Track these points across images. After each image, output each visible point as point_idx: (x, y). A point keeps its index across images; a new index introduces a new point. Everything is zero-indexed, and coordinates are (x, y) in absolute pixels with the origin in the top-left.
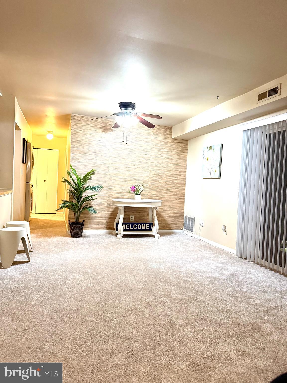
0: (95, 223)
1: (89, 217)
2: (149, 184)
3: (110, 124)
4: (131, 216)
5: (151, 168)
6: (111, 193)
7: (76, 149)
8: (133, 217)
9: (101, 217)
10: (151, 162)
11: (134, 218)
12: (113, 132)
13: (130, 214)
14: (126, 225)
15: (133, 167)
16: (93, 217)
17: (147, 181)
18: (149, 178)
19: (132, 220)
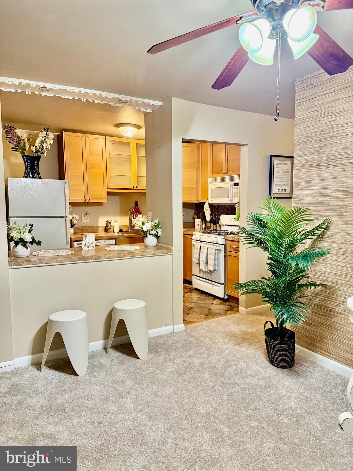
1: (330, 326)
16: (337, 330)
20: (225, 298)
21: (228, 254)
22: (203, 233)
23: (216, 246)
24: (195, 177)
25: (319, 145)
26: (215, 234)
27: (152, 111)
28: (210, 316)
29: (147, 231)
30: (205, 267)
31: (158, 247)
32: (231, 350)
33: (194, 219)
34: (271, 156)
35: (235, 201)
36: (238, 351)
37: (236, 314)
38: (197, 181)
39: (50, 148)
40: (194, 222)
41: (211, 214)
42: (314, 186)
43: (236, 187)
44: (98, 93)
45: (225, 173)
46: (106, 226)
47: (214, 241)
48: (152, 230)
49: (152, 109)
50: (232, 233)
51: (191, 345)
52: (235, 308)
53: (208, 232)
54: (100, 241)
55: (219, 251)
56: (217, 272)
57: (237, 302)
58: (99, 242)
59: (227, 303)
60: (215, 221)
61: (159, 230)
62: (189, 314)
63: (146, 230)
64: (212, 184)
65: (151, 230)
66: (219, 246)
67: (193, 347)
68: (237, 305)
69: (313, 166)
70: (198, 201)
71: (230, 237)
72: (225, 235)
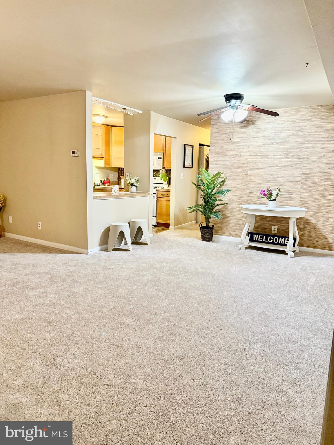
0: (231, 230)
1: (225, 223)
2: (301, 187)
3: (252, 117)
4: (273, 227)
5: (305, 165)
6: (250, 198)
7: (215, 150)
8: (276, 227)
9: (238, 224)
10: (304, 158)
11: (278, 229)
12: (255, 126)
13: (273, 223)
14: (259, 236)
15: (279, 165)
16: (228, 223)
17: (299, 182)
18: (301, 178)
19: (274, 231)
20: (156, 225)
25: (222, 145)
27: (132, 114)
34: (185, 145)
35: (159, 168)
42: (219, 163)
43: (160, 160)
57: (168, 225)
69: (219, 154)
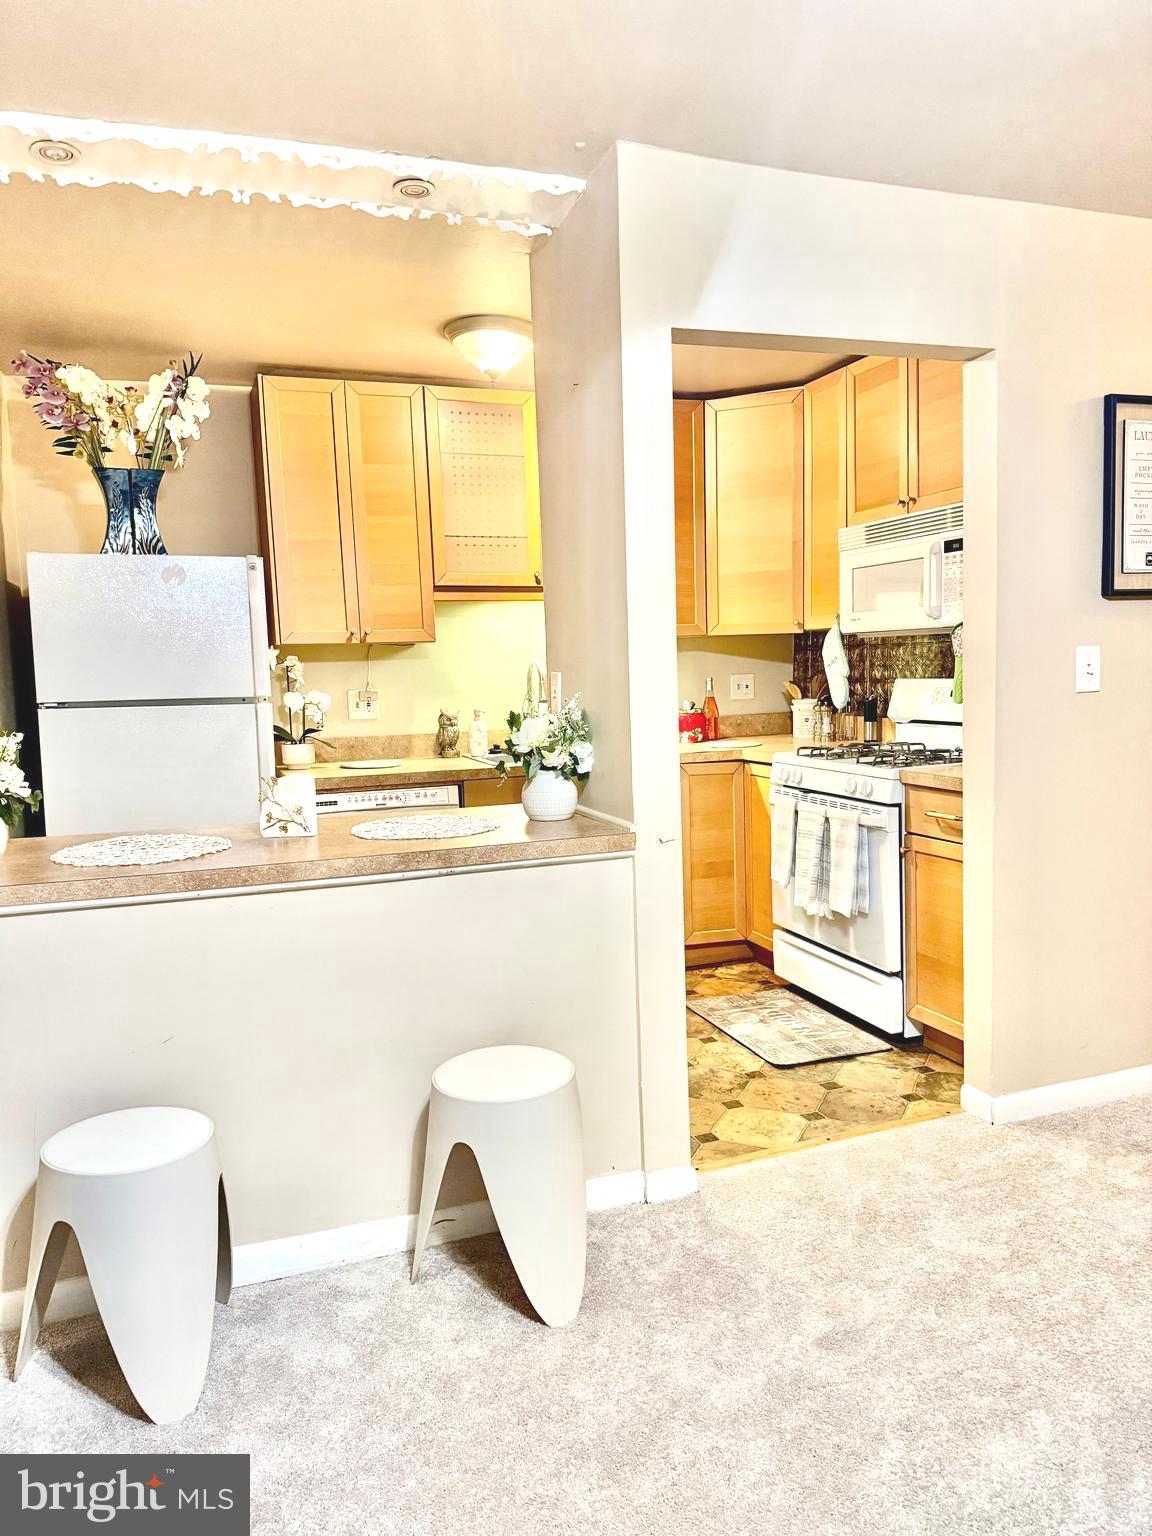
20: (906, 1036)
21: (915, 847)
22: (812, 756)
23: (865, 811)
24: (787, 530)
26: (862, 760)
27: (549, 232)
28: (826, 1121)
29: (530, 753)
30: (812, 899)
31: (581, 823)
32: (897, 1330)
33: (789, 699)
34: (1111, 403)
35: (947, 620)
36: (932, 1339)
37: (948, 1118)
38: (795, 543)
39: (197, 436)
40: (791, 715)
41: (851, 680)
43: (954, 557)
44: (286, 149)
45: (906, 499)
46: (439, 732)
47: (854, 792)
48: (551, 749)
49: (547, 221)
50: (937, 756)
51: (709, 1282)
52: (945, 1085)
53: (836, 751)
54: (400, 792)
55: (875, 834)
56: (870, 918)
57: (954, 1056)
58: (394, 796)
59: (914, 1061)
60: (871, 708)
61: (581, 749)
62: (738, 1104)
63: (527, 750)
64: (854, 551)
65: (545, 748)
66: (875, 811)
67: (714, 1294)
68: (954, 1069)
70: (801, 625)
71: (924, 773)
72: (907, 765)
